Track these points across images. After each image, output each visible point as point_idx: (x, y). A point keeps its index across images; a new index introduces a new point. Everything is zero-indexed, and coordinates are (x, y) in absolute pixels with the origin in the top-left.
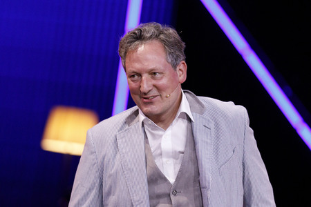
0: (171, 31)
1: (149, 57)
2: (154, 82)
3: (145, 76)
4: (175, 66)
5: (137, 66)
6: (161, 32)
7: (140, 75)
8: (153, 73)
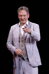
0: (27, 8)
1: (24, 12)
2: (24, 17)
3: (23, 16)
4: (28, 15)
5: (21, 14)
6: (26, 8)
7: (22, 16)
8: (24, 16)
